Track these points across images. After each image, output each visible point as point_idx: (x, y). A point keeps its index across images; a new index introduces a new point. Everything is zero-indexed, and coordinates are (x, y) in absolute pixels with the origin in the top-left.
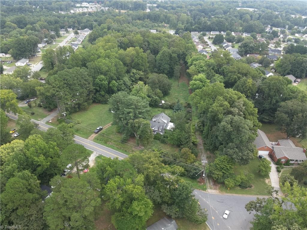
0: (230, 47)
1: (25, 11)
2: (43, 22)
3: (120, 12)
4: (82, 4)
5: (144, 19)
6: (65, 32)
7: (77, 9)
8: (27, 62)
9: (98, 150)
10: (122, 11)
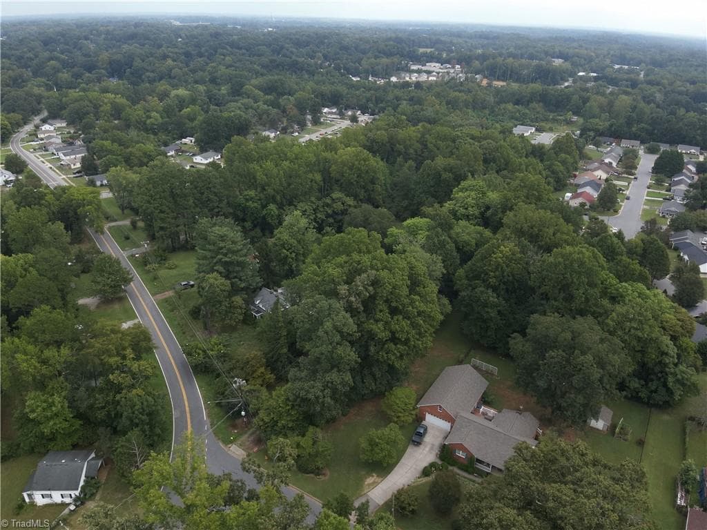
0: (682, 185)
1: (302, 69)
2: (309, 93)
3: (490, 85)
4: (425, 65)
5: (529, 102)
6: (338, 117)
7: (408, 75)
8: (216, 158)
9: (146, 318)
10: (495, 83)
